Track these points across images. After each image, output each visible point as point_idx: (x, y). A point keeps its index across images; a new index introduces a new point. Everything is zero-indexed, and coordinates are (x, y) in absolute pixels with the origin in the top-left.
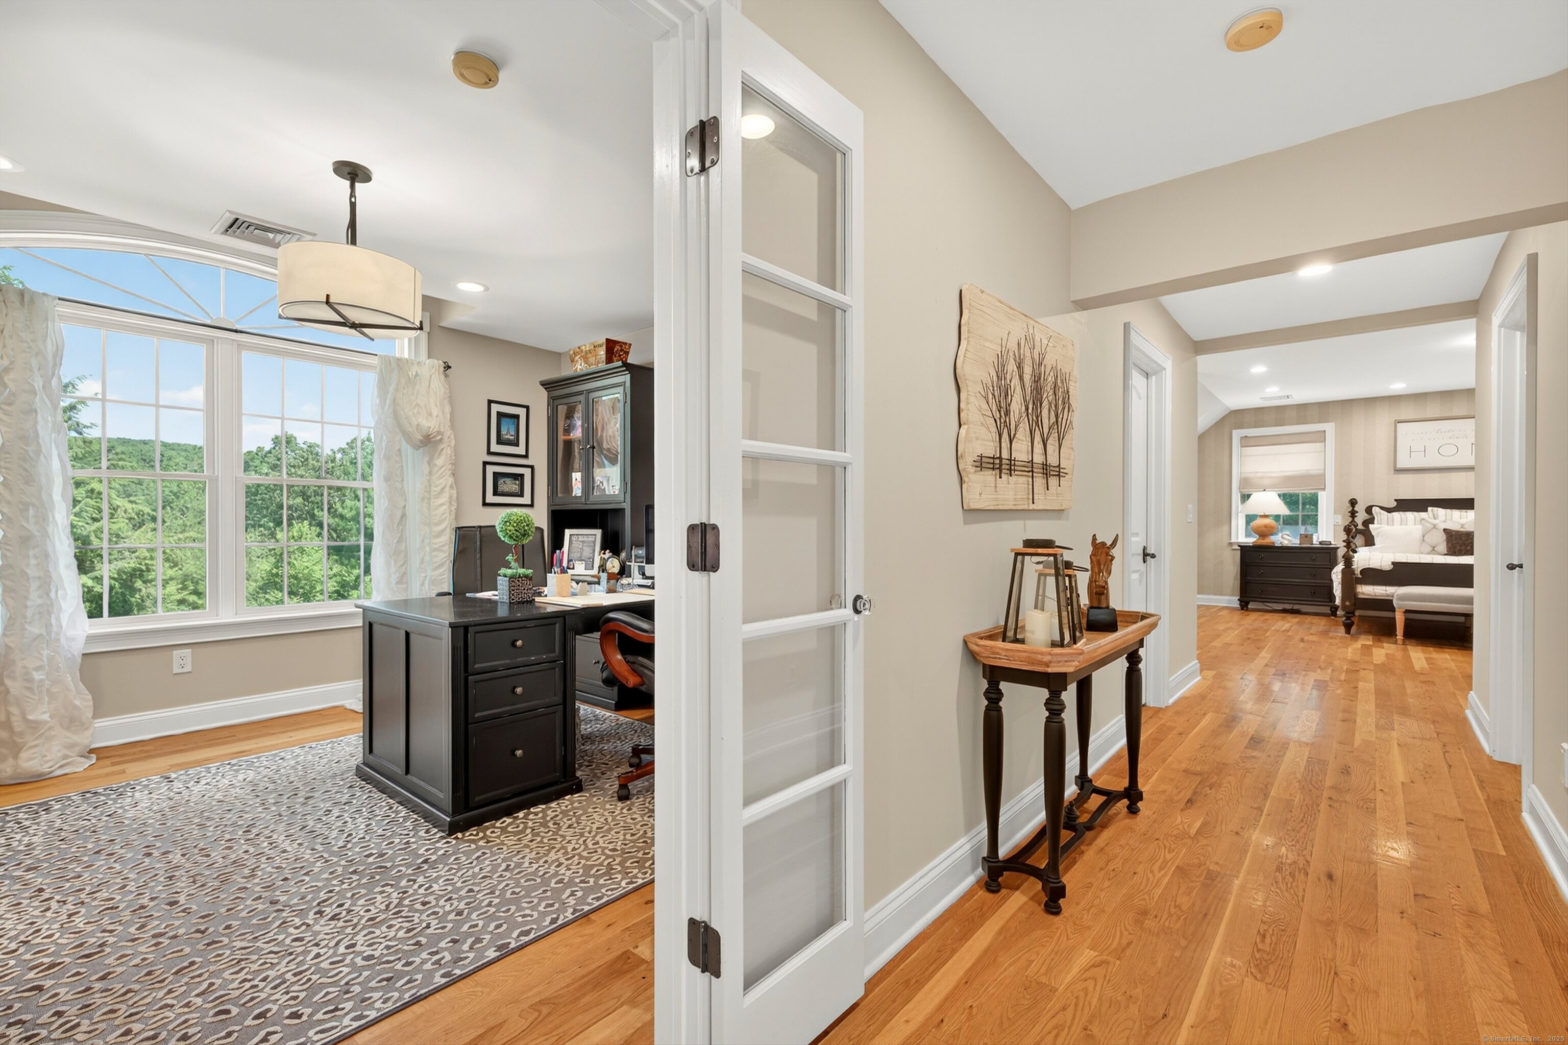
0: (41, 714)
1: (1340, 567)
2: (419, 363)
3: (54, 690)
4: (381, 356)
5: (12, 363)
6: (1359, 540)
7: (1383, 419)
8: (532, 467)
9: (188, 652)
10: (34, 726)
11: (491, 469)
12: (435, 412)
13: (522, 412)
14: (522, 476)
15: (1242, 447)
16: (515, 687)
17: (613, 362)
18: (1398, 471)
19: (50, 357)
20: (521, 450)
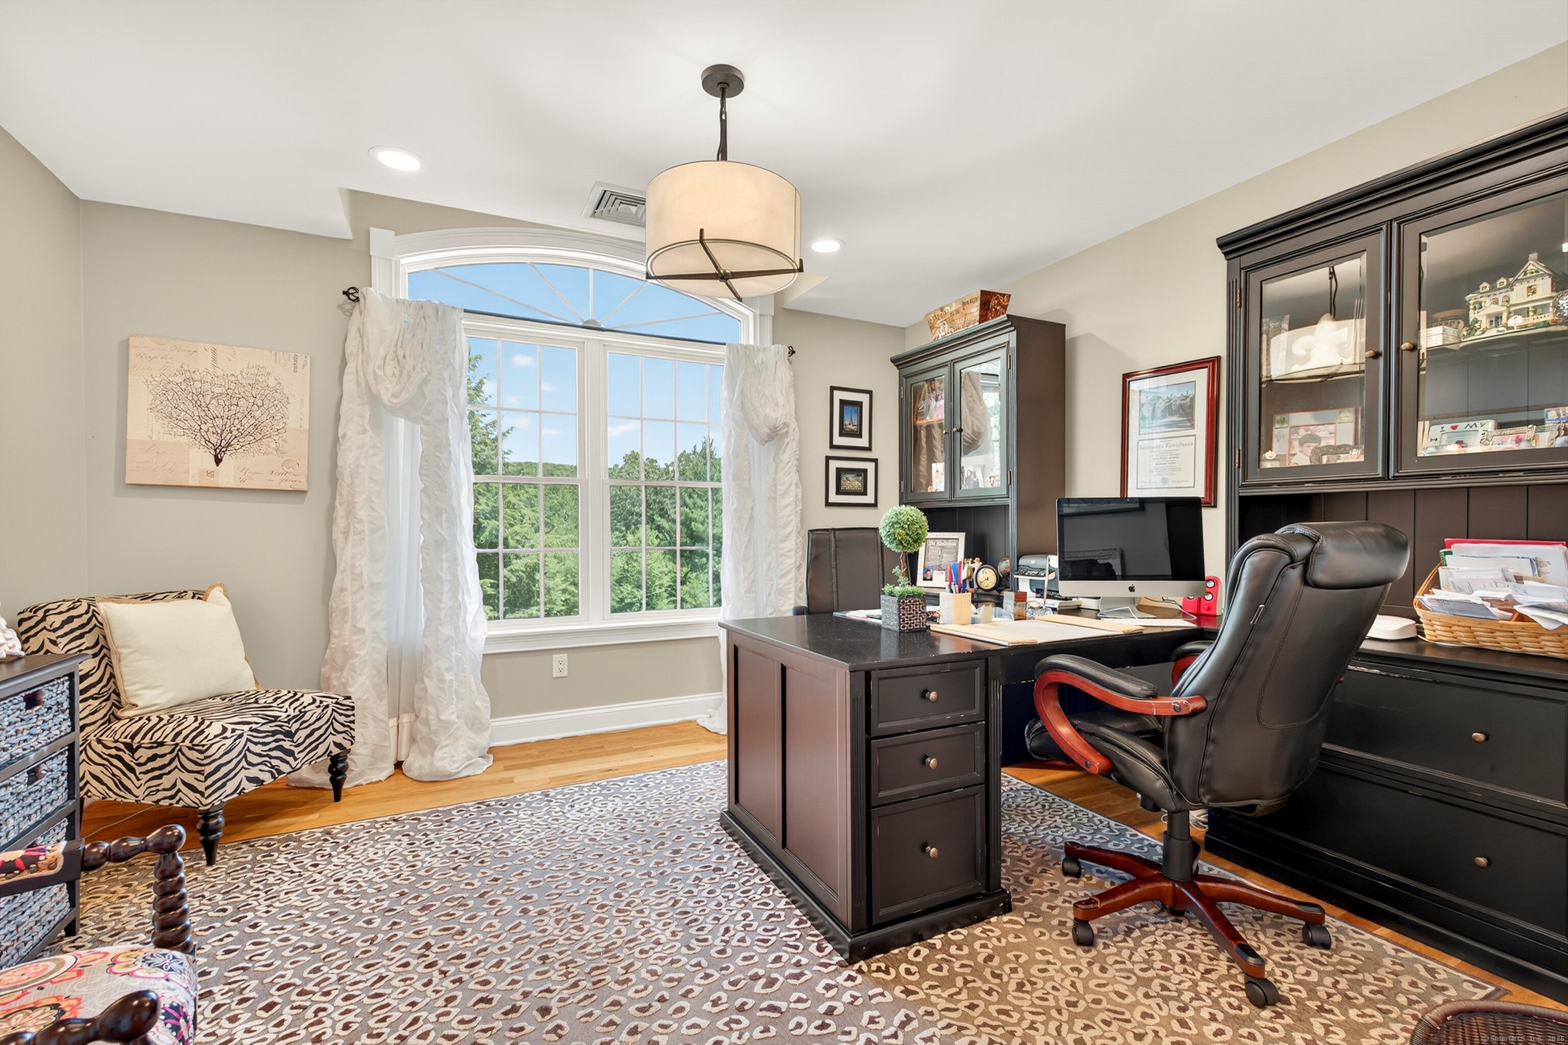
0: (449, 715)
2: (764, 349)
3: (462, 690)
4: (729, 345)
5: (429, 374)
8: (875, 461)
9: (564, 656)
10: (445, 725)
11: (834, 465)
12: (781, 401)
13: (864, 398)
14: (865, 471)
16: (926, 757)
17: (986, 320)
19: (457, 368)
20: (863, 442)
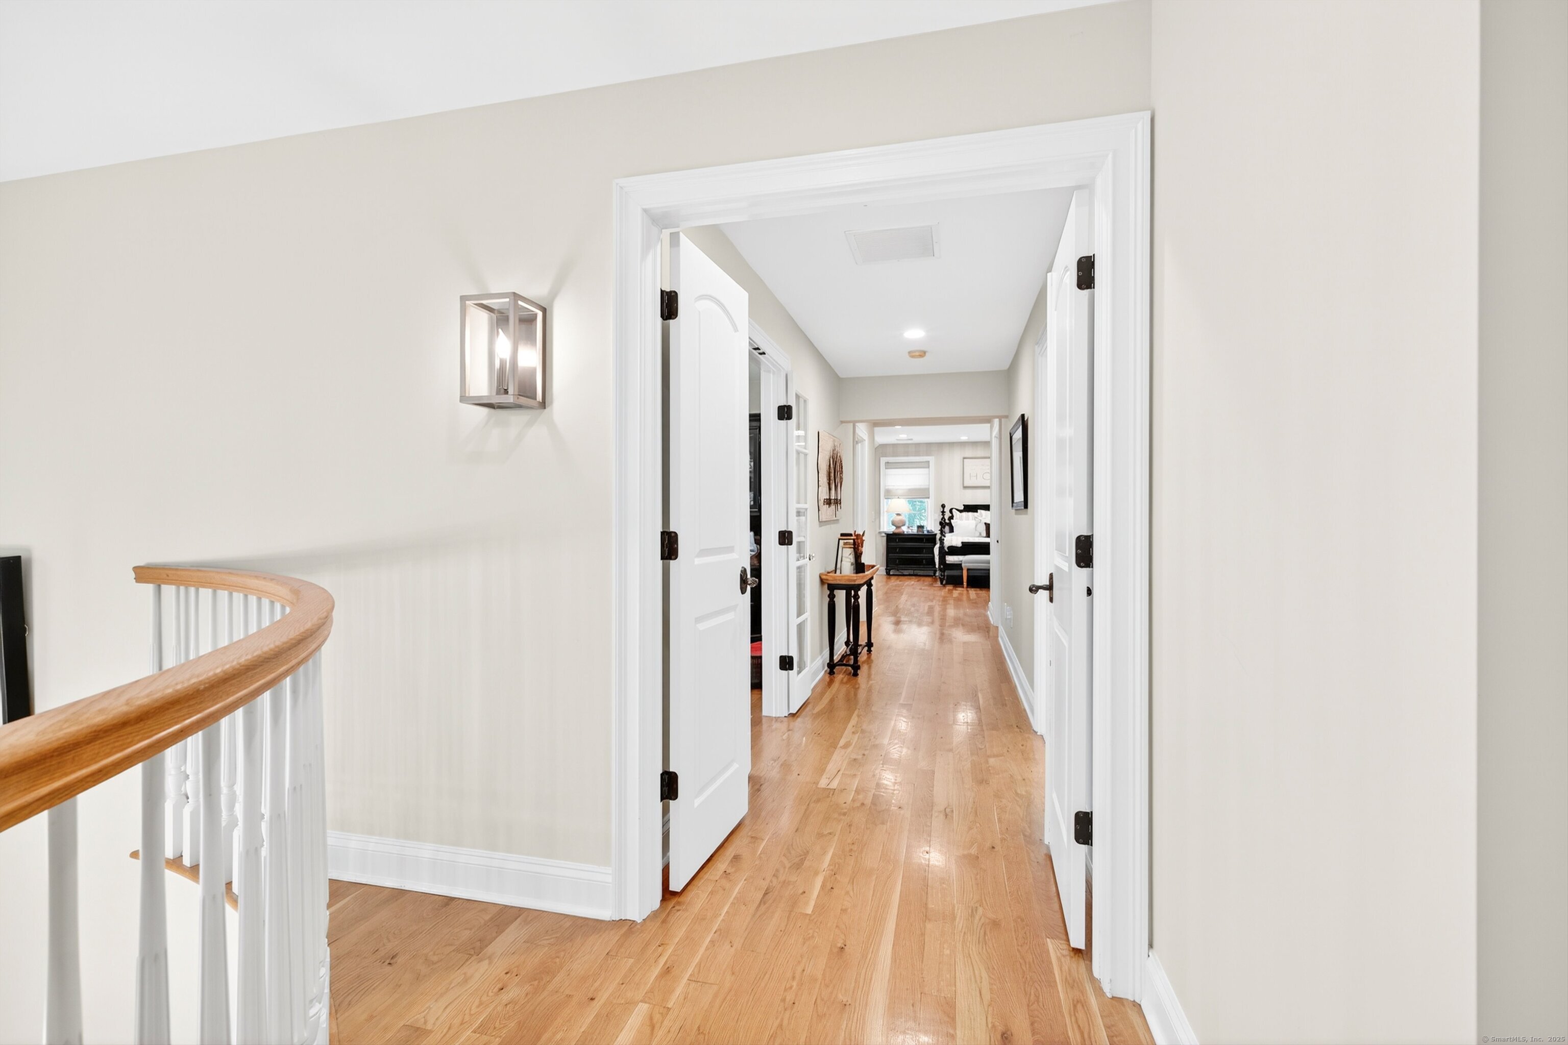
1: (938, 546)
6: (947, 529)
7: (957, 456)
15: (886, 468)
18: (965, 487)
